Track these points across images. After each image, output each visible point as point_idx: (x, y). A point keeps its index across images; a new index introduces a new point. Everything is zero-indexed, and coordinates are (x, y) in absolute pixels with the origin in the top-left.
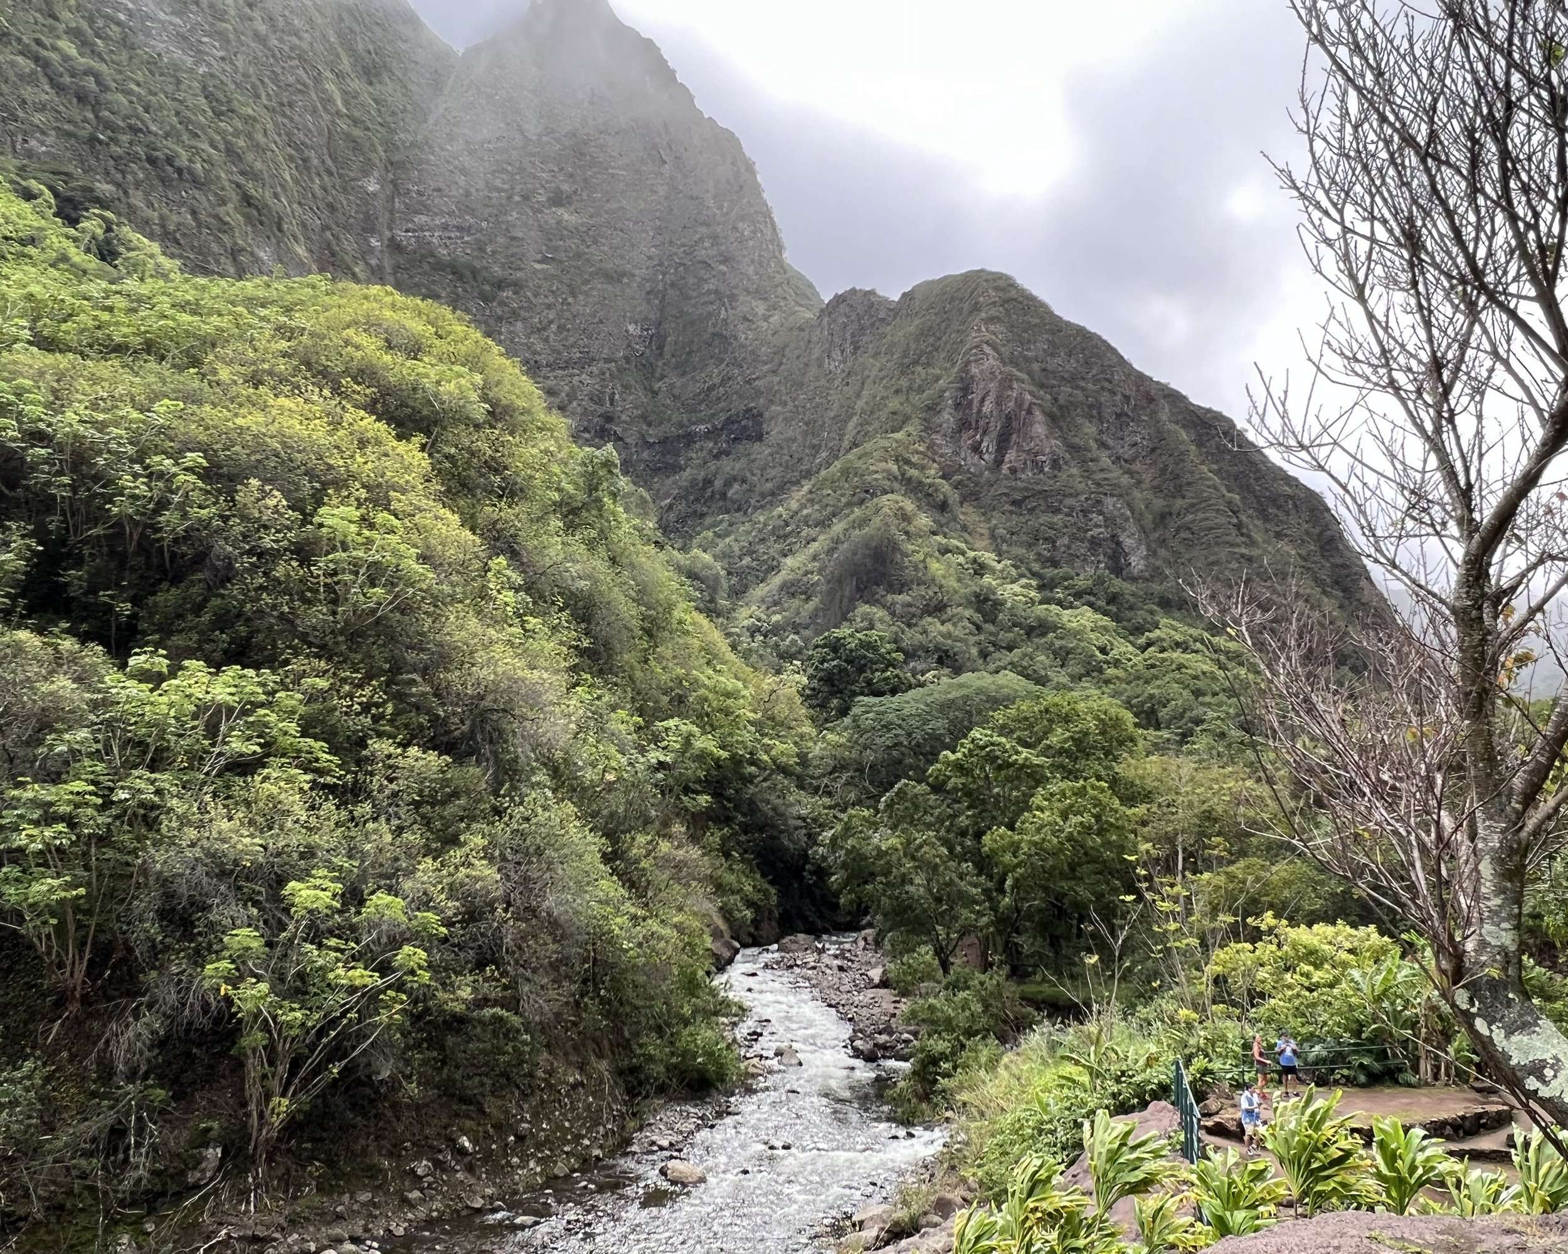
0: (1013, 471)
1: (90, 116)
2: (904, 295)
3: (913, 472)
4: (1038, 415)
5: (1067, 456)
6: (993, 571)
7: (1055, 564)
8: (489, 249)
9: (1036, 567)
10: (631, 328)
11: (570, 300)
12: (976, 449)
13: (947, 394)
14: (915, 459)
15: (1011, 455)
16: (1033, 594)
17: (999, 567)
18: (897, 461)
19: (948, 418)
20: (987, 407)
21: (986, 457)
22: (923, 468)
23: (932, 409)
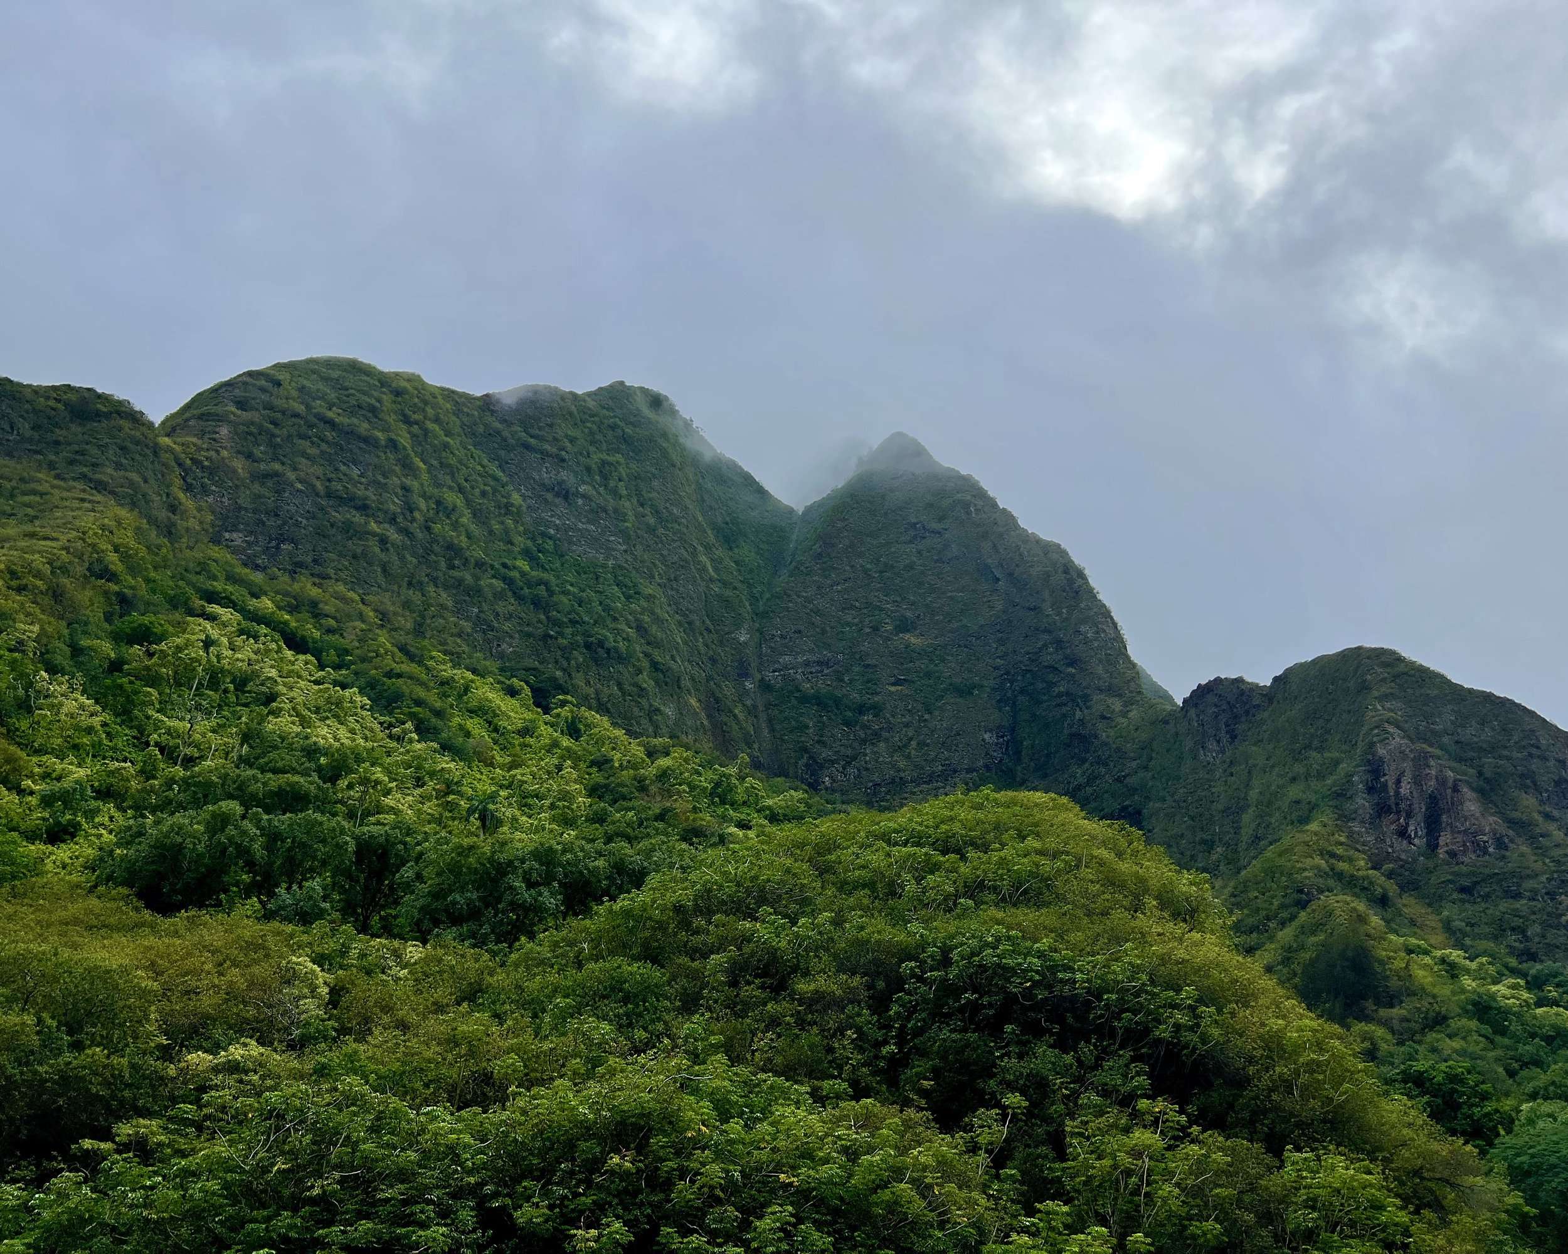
0: (1452, 854)
1: (542, 617)
2: (1276, 679)
3: (1342, 866)
4: (1466, 791)
5: (1511, 833)
6: (1468, 971)
7: (1532, 956)
8: (846, 679)
9: (1513, 962)
10: (987, 736)
11: (927, 716)
12: (1403, 833)
13: (1356, 778)
14: (1340, 851)
15: (1445, 839)
16: (1525, 995)
17: (1473, 965)
18: (1322, 854)
19: (1362, 803)
20: (1405, 790)
21: (1416, 841)
22: (1351, 860)
23: (1341, 795)
